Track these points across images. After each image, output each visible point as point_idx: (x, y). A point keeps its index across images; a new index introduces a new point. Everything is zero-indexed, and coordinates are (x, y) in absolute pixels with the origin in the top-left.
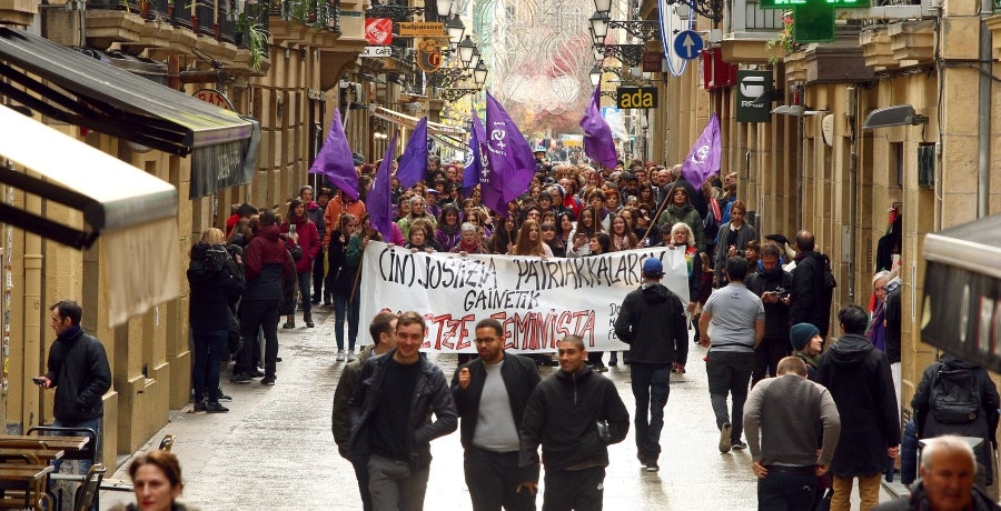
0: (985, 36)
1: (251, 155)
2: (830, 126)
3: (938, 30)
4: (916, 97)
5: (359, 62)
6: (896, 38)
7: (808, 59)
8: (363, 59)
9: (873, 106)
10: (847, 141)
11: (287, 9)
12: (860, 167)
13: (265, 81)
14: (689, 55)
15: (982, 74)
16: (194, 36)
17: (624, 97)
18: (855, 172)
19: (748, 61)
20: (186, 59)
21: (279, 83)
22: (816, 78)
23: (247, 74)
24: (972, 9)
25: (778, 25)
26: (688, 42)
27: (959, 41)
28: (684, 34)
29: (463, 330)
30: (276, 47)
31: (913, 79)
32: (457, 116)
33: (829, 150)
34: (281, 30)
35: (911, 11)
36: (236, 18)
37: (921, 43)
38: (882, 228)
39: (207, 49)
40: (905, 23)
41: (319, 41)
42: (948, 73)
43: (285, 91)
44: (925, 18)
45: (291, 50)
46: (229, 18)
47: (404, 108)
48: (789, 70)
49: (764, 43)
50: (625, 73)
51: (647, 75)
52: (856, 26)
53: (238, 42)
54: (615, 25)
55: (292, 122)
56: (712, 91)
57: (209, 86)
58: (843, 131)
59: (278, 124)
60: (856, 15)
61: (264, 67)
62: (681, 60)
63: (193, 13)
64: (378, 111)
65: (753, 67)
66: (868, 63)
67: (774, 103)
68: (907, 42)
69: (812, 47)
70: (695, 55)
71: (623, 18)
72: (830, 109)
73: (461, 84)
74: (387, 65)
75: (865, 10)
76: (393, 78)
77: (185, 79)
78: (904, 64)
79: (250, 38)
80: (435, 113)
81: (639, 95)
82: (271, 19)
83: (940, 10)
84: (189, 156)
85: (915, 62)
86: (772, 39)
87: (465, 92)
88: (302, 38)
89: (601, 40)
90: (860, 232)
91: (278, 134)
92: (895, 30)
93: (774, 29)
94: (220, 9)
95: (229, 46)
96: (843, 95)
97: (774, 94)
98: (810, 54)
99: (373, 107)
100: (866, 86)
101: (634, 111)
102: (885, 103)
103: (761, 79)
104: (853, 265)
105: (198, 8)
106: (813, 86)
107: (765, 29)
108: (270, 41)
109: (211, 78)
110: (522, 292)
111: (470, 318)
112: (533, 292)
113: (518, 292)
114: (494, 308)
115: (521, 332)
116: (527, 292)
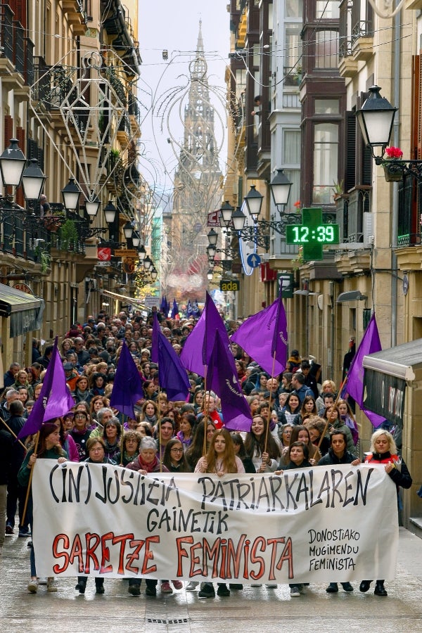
0: (394, 258)
1: (40, 315)
2: (321, 300)
3: (372, 255)
4: (362, 286)
5: (95, 269)
6: (352, 258)
7: (311, 268)
8: (97, 267)
9: (341, 291)
10: (330, 307)
11: (59, 244)
12: (336, 320)
13: (49, 279)
14: (254, 265)
15: (393, 276)
16: (14, 258)
17: (223, 285)
18: (333, 323)
19: (283, 269)
20: (10, 269)
21: (56, 280)
22: (314, 277)
23: (40, 276)
24: (387, 245)
25: (296, 251)
26: (254, 259)
27: (382, 260)
28: (252, 255)
30: (54, 262)
31: (361, 278)
32: (143, 295)
33: (321, 312)
34: (57, 254)
35: (359, 246)
36: (34, 249)
37: (364, 261)
38: (346, 349)
39: (20, 264)
40: (356, 251)
41: (75, 259)
42: (377, 275)
43: (59, 283)
44: (365, 249)
45: (62, 263)
46: (31, 249)
47: (117, 291)
48: (302, 273)
49: (289, 260)
50: (224, 274)
51: (234, 275)
52: (333, 252)
53: (36, 260)
54: (219, 251)
55: (62, 298)
56: (265, 282)
57: (21, 281)
58: (328, 302)
59: (55, 299)
60: (333, 247)
61: (48, 272)
62: (250, 268)
63: (14, 247)
64: (104, 292)
65: (285, 272)
66: (339, 270)
67: (295, 289)
68: (357, 261)
69: (312, 263)
70: (257, 265)
71: (223, 247)
72: (321, 292)
73: (145, 279)
74: (108, 270)
75: (336, 245)
76: (111, 276)
77: (10, 279)
78: (356, 271)
79: (41, 258)
80: (132, 294)
81: (231, 284)
82: (52, 249)
83: (373, 245)
84: (9, 317)
85: (362, 270)
86: (294, 258)
87: (147, 282)
88: (67, 257)
89: (212, 258)
90: (336, 351)
91: (55, 304)
92: (352, 255)
93: (294, 254)
94: (27, 245)
95: (31, 262)
96: (328, 285)
97: (295, 285)
98: (311, 266)
99: (102, 290)
100: (339, 282)
101: (229, 292)
102: (347, 290)
103: (288, 277)
104: (332, 367)
105: (16, 244)
106: (313, 281)
107: (290, 253)
108: (51, 259)
109: (22, 278)
110: (208, 513)
111: (156, 540)
112: (220, 513)
113: (204, 513)
114: (180, 530)
115: (211, 559)
116: (214, 513)
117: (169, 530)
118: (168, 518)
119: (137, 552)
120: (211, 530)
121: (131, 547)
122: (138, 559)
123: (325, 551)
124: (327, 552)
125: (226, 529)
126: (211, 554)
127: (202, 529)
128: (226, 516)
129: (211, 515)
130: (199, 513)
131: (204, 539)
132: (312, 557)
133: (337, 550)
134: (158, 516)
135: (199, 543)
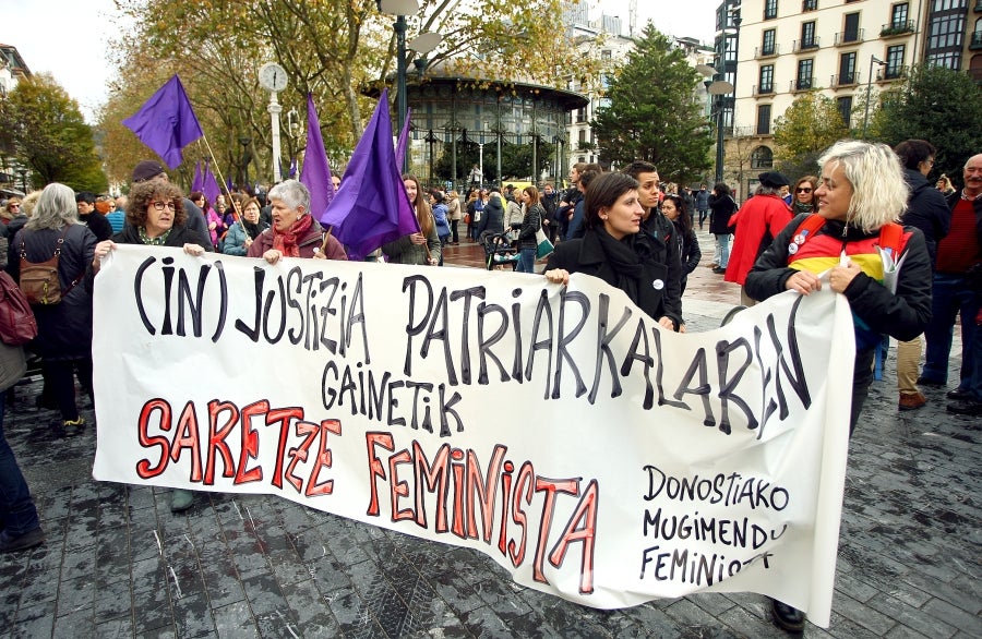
29: (324, 450)
110: (418, 386)
111: (334, 427)
112: (442, 387)
113: (409, 384)
114: (371, 417)
115: (431, 490)
116: (429, 387)
117: (354, 411)
118: (352, 386)
119: (306, 446)
120: (428, 426)
121: (297, 435)
122: (305, 461)
123: (689, 529)
124: (693, 531)
125: (460, 428)
126: (432, 479)
127: (409, 421)
128: (457, 397)
129: (423, 392)
130: (400, 384)
131: (415, 444)
132: (650, 541)
133: (722, 532)
134: (337, 378)
135: (405, 451)
